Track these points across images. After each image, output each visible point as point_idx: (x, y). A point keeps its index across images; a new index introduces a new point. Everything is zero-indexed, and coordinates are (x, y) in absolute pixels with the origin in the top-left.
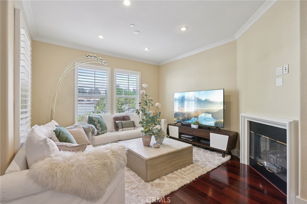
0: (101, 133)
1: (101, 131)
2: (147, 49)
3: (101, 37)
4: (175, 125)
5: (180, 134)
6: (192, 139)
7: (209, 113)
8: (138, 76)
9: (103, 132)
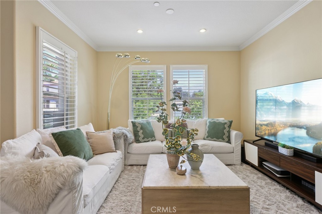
0: (143, 141)
1: (143, 139)
2: (203, 31)
3: (140, 32)
4: (254, 143)
5: (261, 160)
6: (281, 173)
7: (300, 127)
8: (204, 71)
9: (146, 139)
